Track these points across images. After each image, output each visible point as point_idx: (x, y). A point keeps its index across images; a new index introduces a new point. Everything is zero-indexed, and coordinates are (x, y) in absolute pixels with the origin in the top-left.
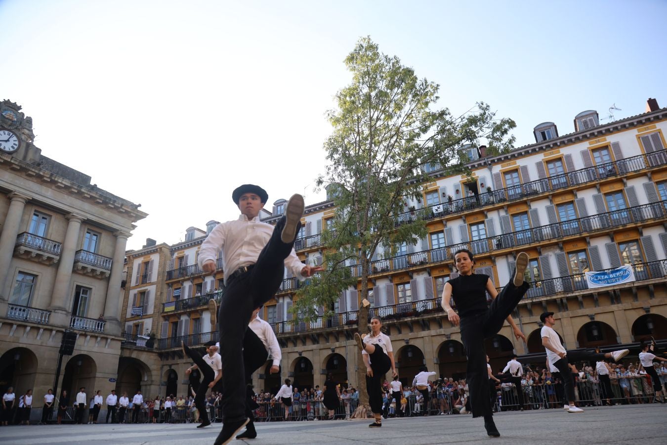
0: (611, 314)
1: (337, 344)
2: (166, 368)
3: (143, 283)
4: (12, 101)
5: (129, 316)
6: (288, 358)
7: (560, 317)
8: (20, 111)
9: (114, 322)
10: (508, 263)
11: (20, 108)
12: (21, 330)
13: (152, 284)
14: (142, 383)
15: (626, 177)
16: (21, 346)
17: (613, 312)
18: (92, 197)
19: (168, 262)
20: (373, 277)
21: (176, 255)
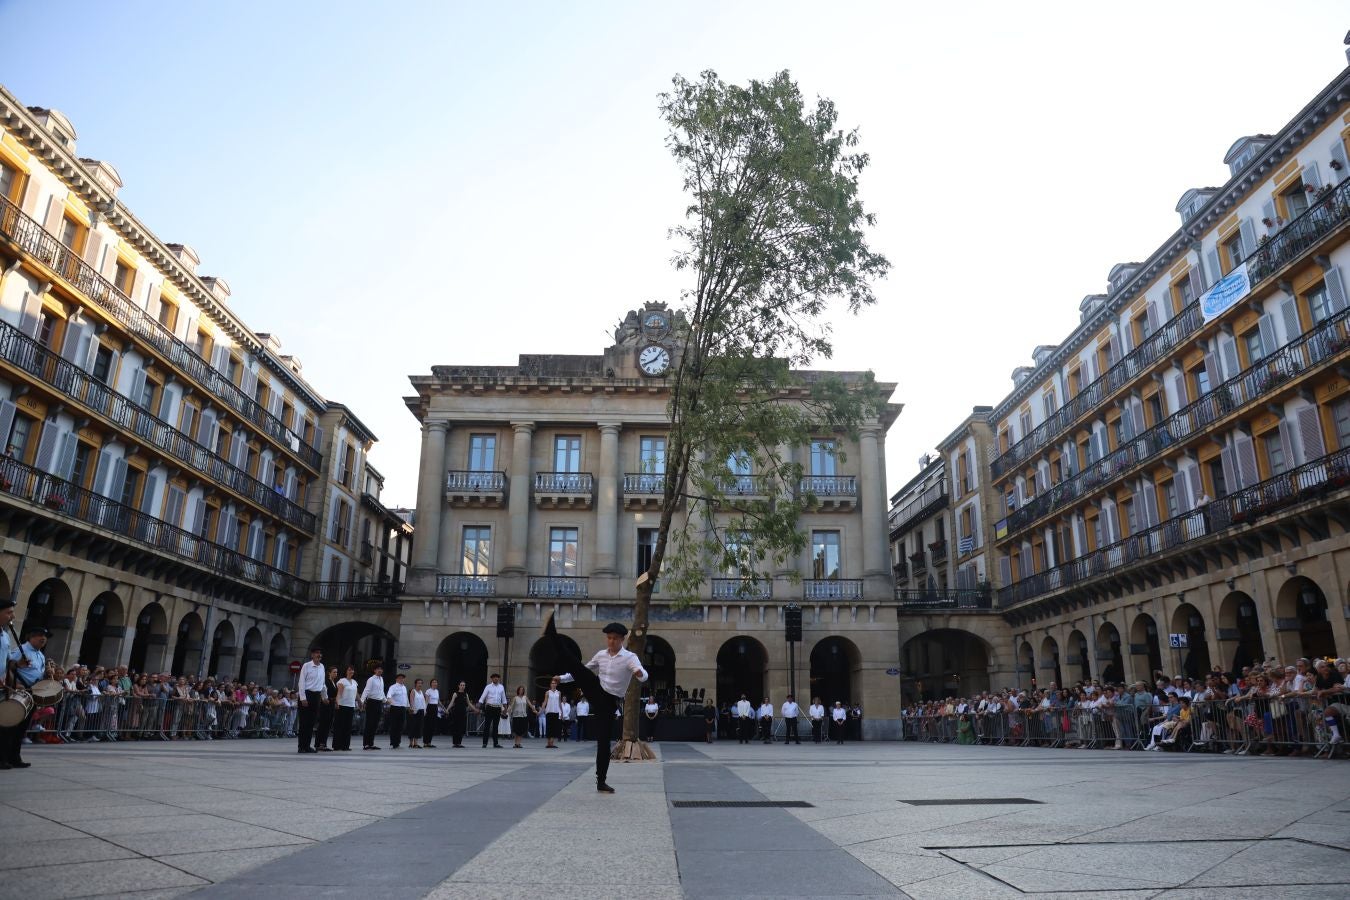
1: (1235, 571)
2: (1020, 641)
3: (967, 492)
4: (652, 302)
5: (960, 555)
6: (1165, 608)
8: (666, 310)
9: (877, 577)
11: (664, 305)
12: (735, 612)
13: (974, 492)
14: (990, 670)
16: (740, 634)
18: (791, 392)
19: (990, 448)
20: (1265, 399)
21: (1000, 430)
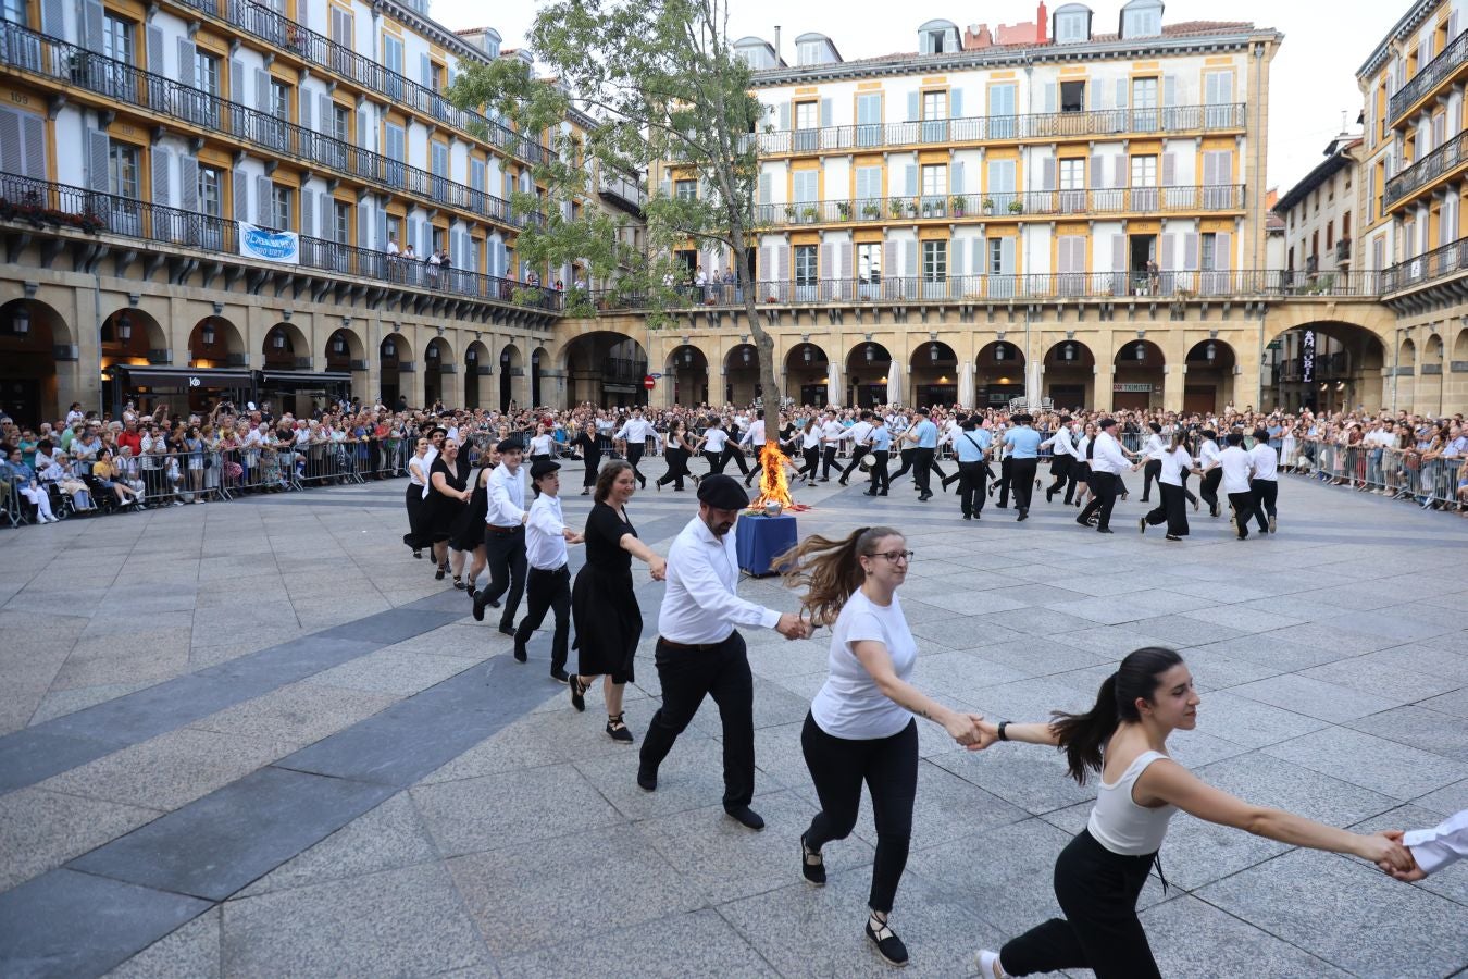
0: (243, 310)
7: (171, 295)
10: (85, 131)
15: (310, 68)
17: (247, 307)
